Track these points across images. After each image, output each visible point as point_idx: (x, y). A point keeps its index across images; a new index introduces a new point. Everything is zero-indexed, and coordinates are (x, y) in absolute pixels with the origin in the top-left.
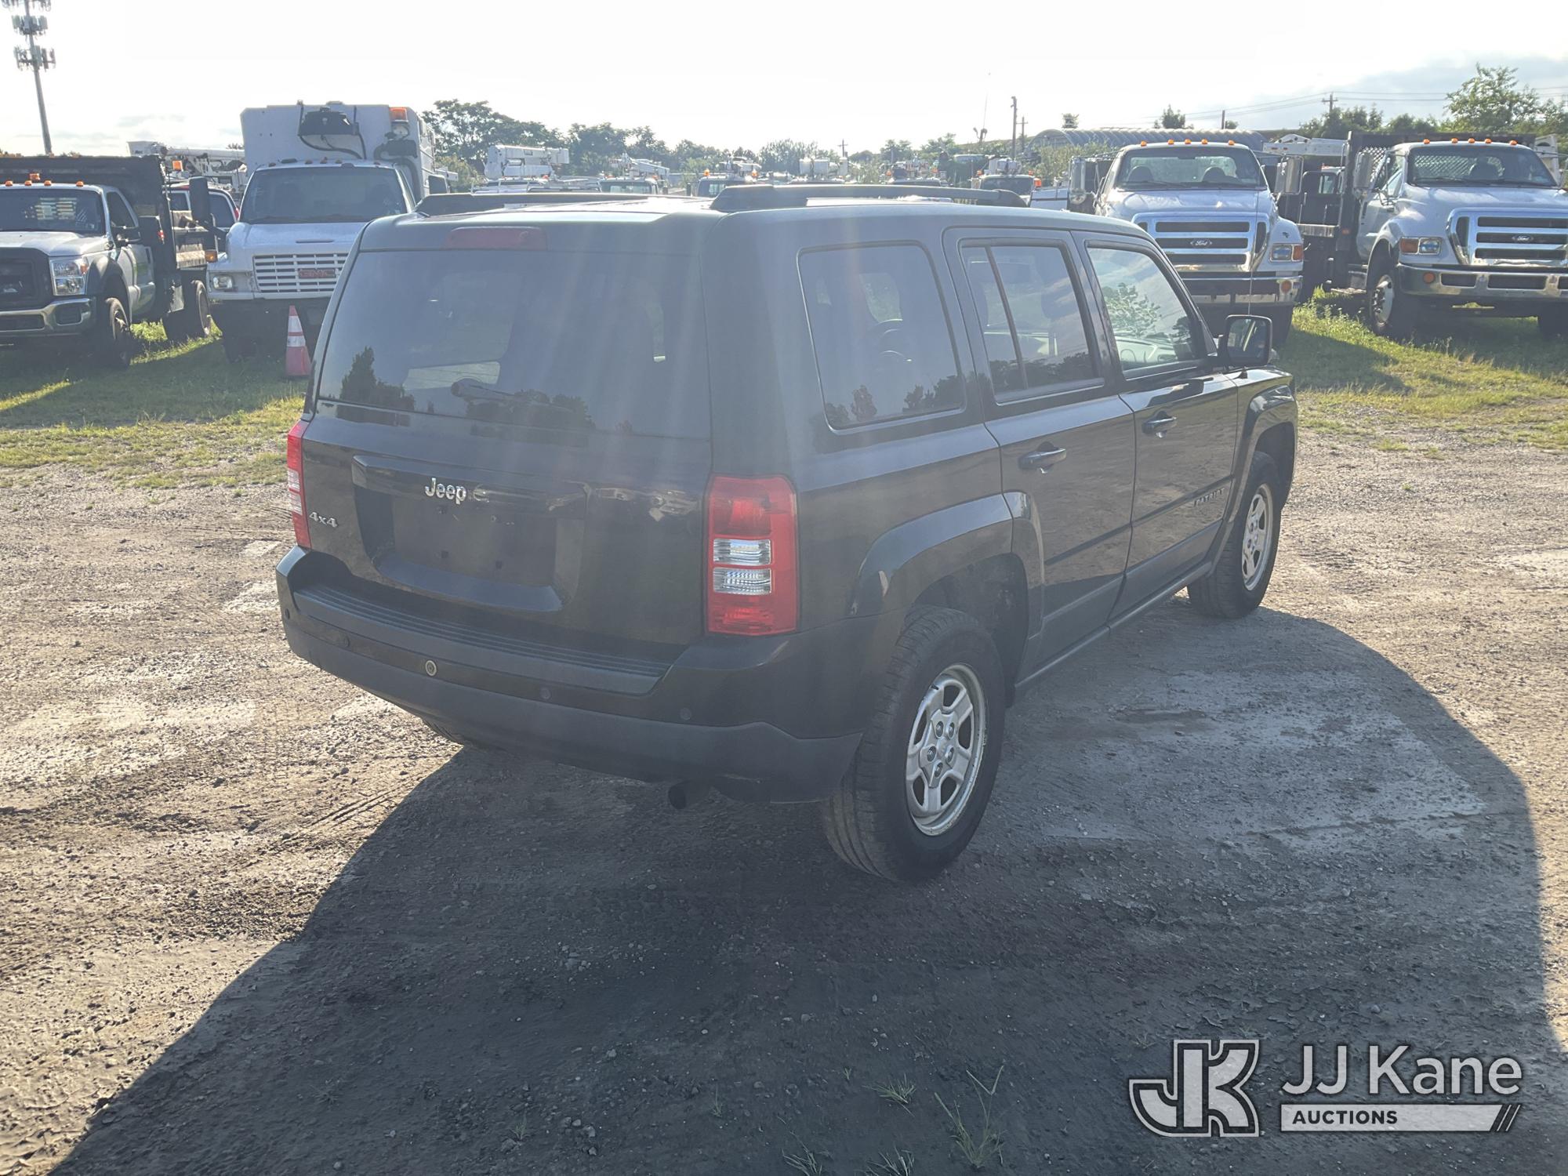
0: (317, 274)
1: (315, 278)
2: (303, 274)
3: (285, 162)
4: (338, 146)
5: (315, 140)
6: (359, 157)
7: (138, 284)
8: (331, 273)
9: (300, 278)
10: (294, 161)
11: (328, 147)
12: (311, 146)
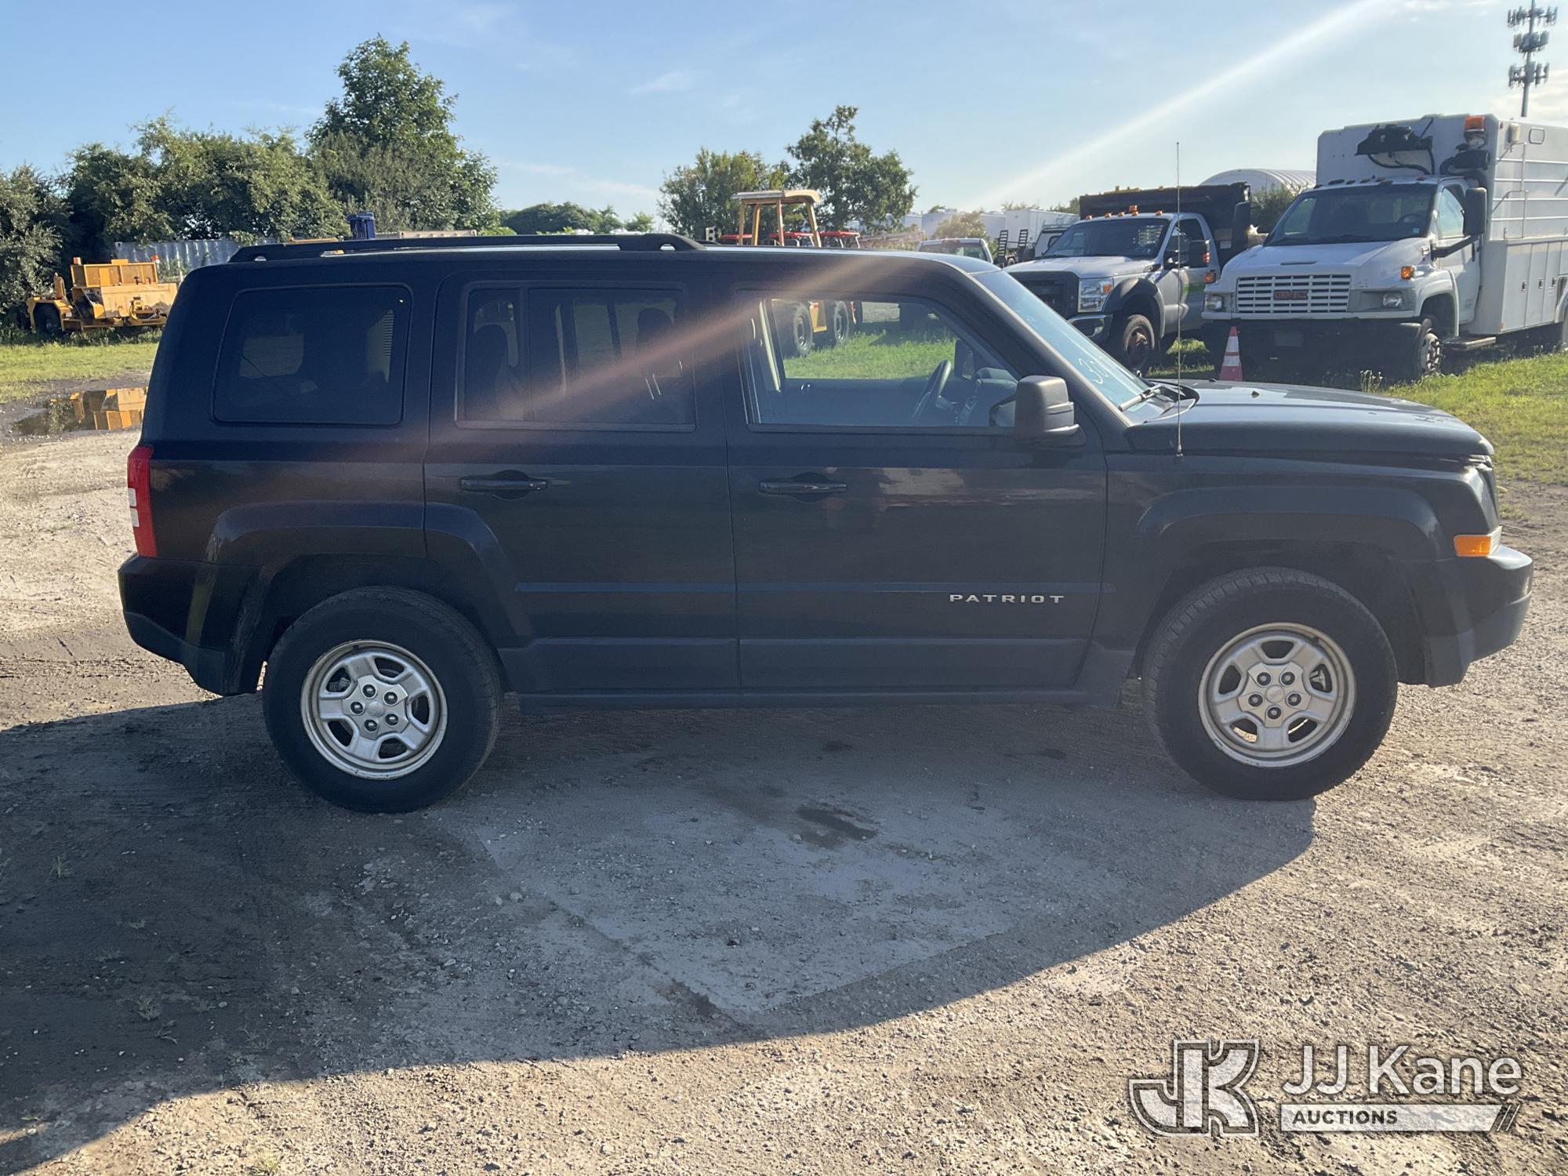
0: (1291, 296)
1: (1288, 299)
2: (1278, 295)
3: (1331, 183)
4: (1406, 163)
5: (1383, 158)
6: (1426, 173)
7: (1186, 302)
8: (1303, 295)
9: (1275, 299)
10: (1340, 182)
11: (1396, 165)
12: (1378, 163)
